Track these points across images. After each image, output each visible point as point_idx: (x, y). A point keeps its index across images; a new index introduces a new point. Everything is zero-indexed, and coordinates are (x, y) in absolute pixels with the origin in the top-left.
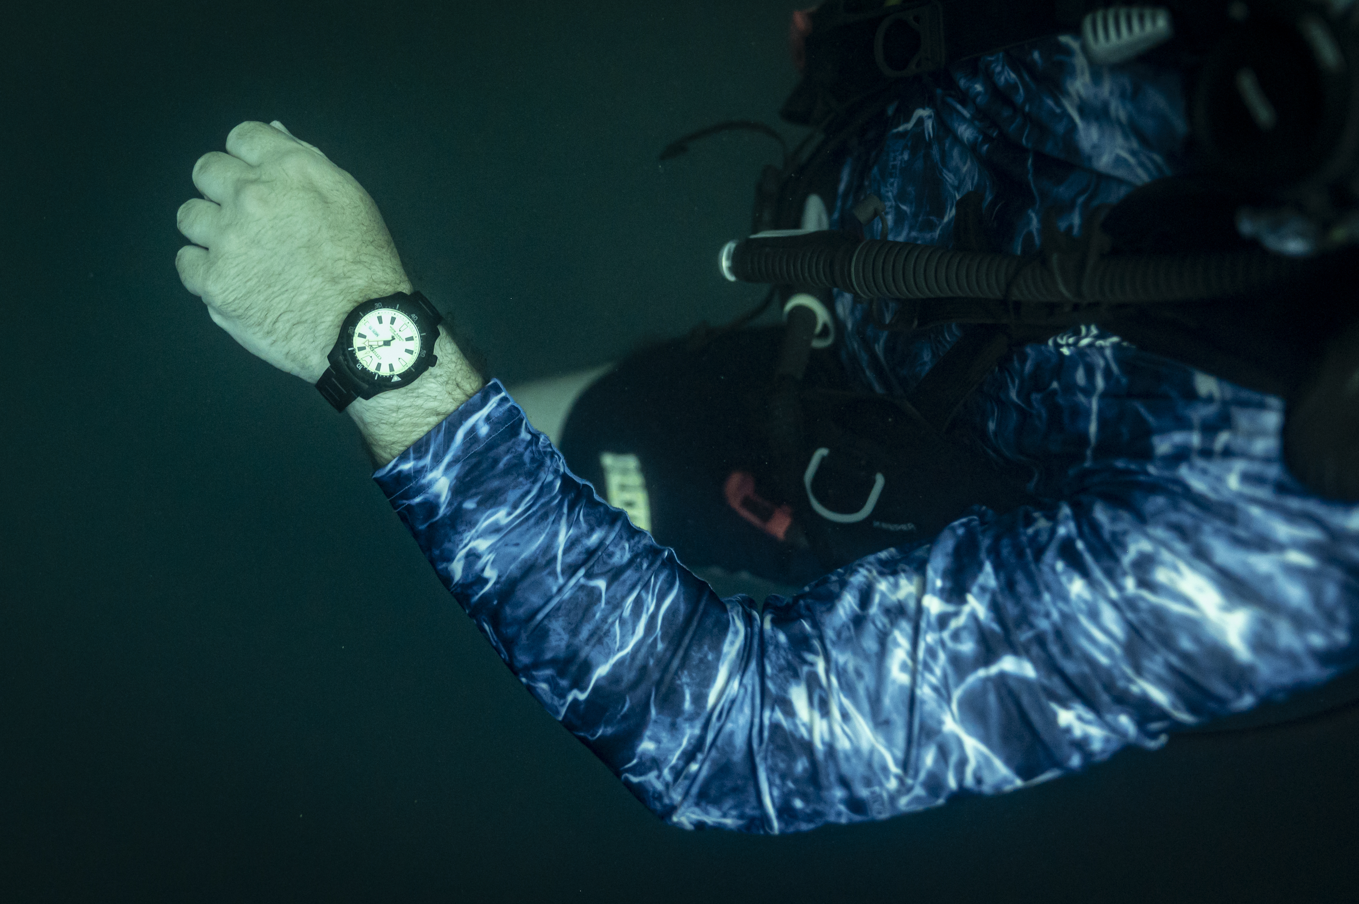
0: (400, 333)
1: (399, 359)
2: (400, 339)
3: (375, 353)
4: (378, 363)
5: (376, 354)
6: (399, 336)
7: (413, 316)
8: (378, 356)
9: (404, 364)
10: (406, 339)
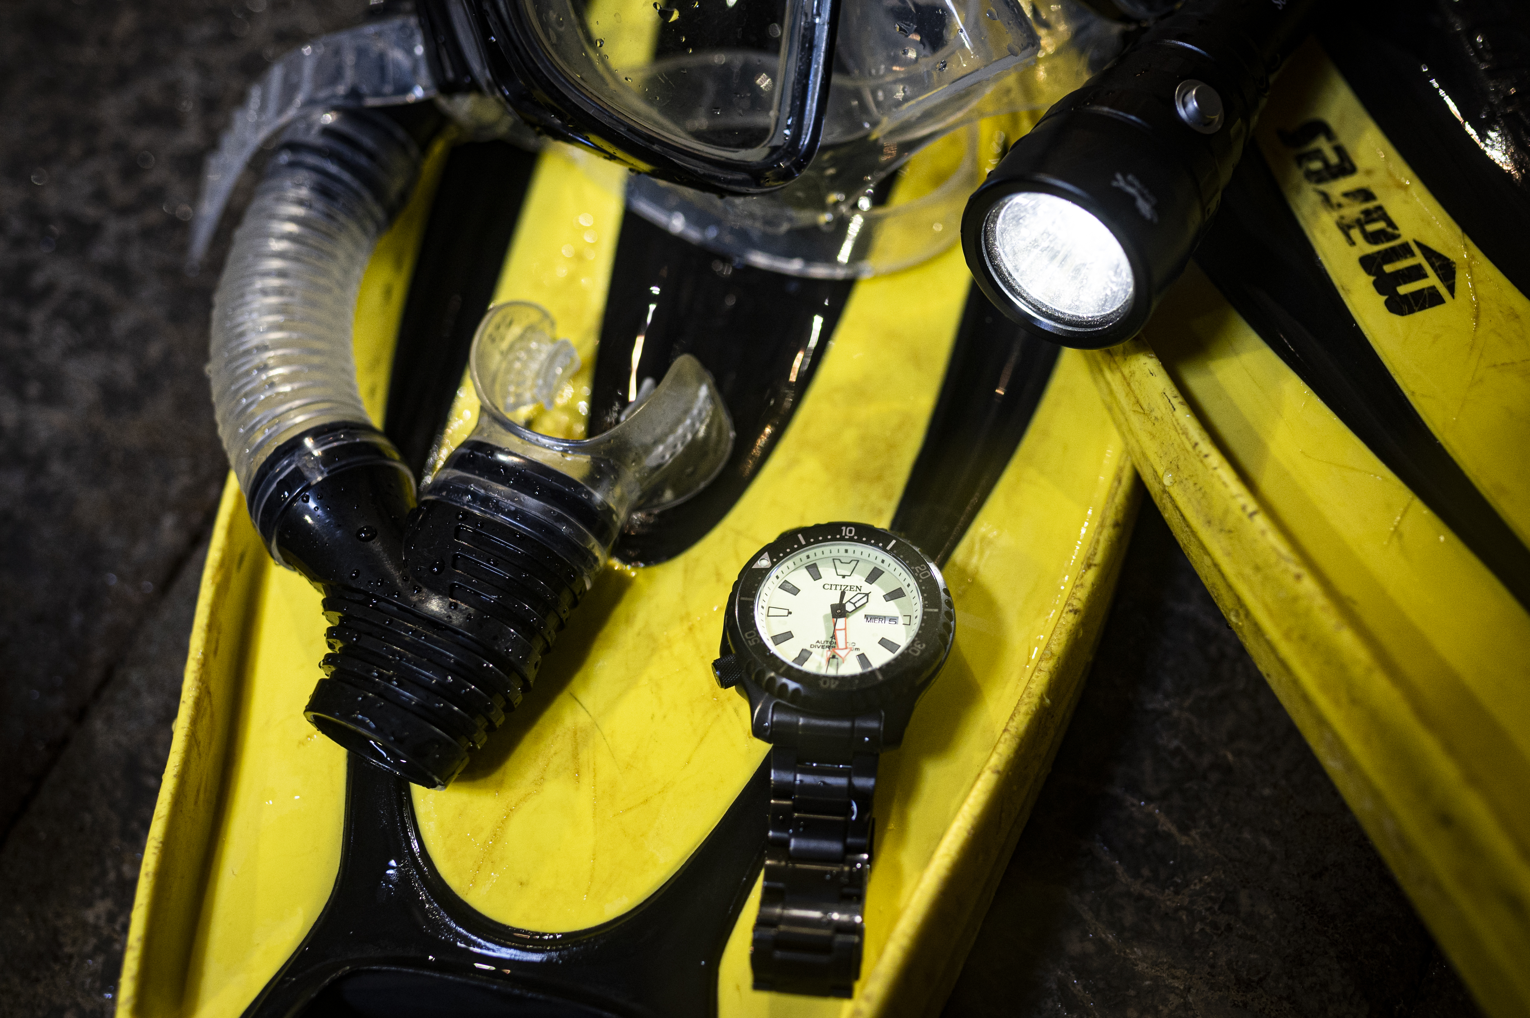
2: (818, 645)
4: (820, 577)
5: (838, 587)
9: (771, 611)
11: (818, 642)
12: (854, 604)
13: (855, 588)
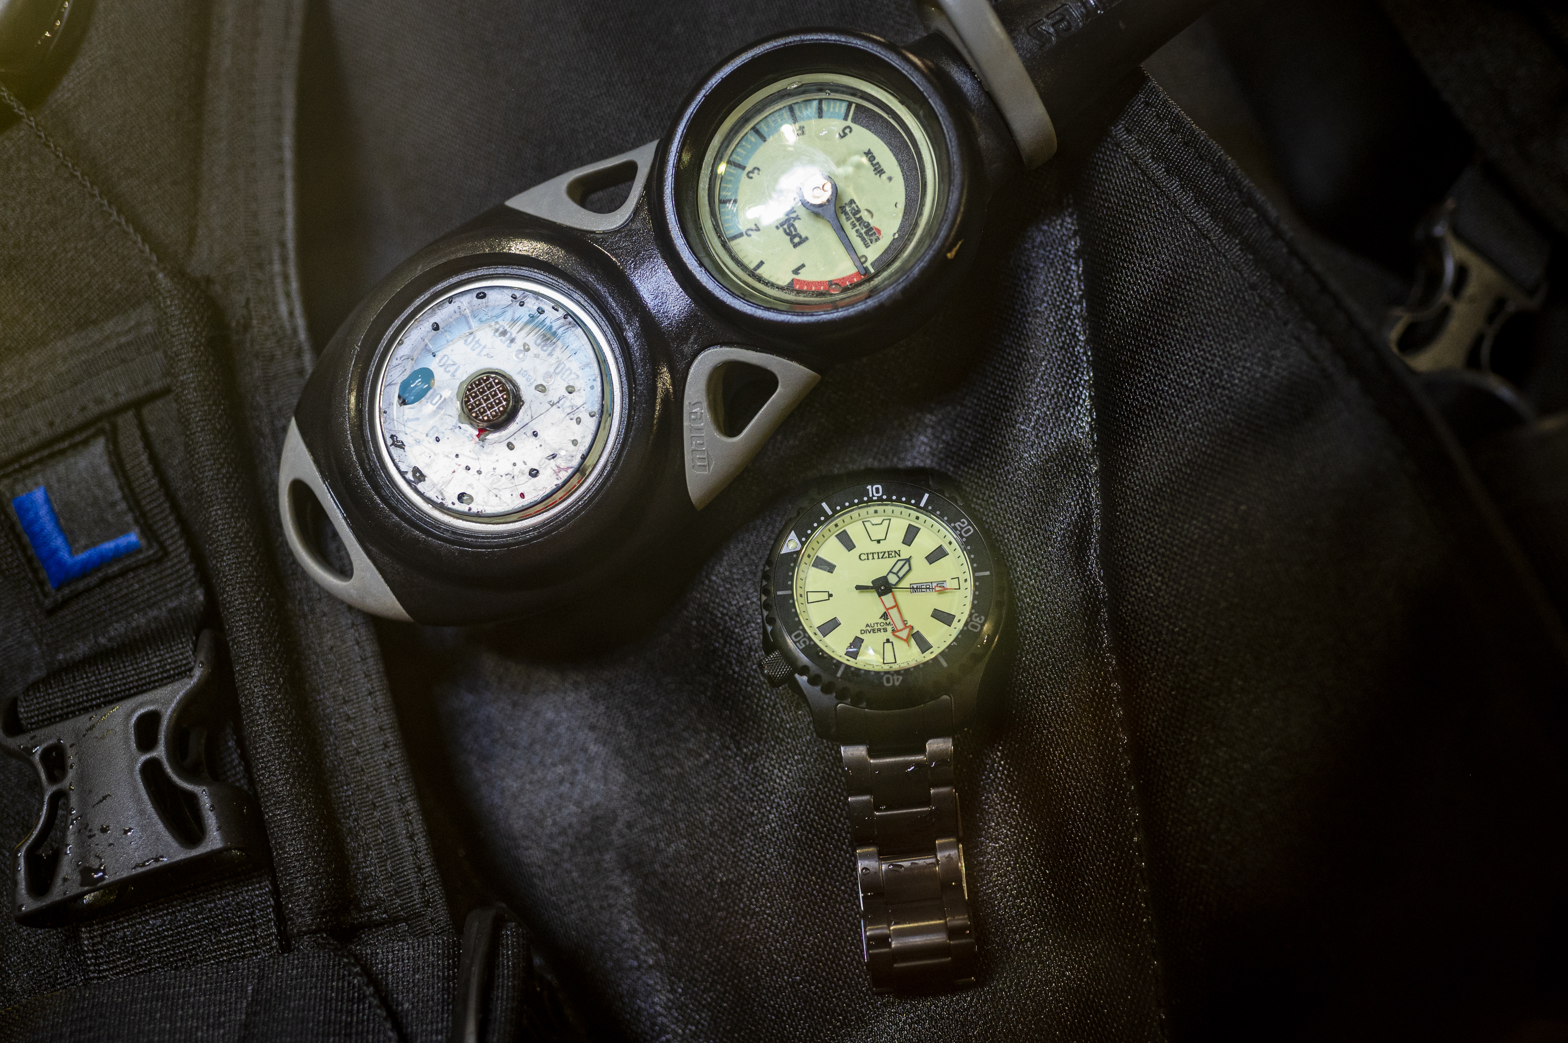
0: (883, 636)
1: (830, 595)
2: (869, 629)
3: (881, 555)
4: (854, 547)
5: (876, 556)
6: (879, 630)
7: (897, 681)
8: (870, 556)
9: (812, 597)
10: (862, 640)
11: (867, 625)
12: (896, 574)
13: (893, 554)
